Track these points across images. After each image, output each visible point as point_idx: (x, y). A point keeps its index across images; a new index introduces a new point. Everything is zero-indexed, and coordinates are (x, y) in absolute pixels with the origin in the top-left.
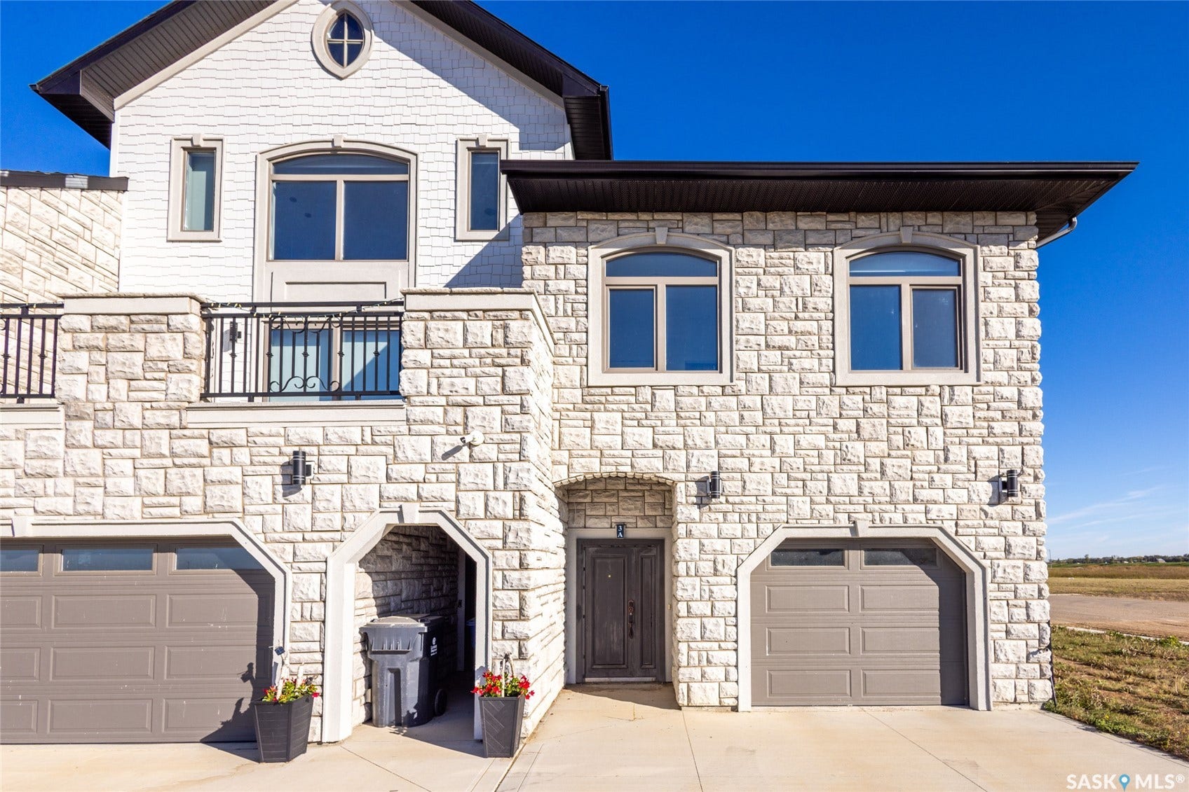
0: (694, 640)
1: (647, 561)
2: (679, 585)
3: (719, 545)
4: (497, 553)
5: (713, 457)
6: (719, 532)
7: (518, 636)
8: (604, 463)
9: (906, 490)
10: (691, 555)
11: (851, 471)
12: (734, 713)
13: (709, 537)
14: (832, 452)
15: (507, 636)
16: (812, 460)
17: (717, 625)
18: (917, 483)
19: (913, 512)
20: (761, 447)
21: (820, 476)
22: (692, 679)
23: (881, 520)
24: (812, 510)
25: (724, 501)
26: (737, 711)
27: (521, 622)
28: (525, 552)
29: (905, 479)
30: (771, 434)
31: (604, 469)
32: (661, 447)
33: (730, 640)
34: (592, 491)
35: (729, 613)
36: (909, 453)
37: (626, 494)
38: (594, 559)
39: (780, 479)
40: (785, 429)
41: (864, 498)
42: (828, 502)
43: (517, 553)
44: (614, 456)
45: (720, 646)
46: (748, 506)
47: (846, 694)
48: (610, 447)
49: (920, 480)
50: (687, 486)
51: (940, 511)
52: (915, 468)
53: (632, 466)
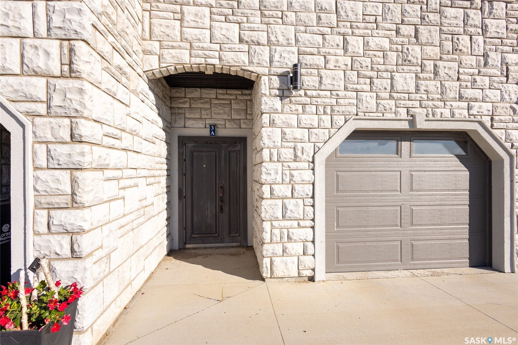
0: (277, 219)
1: (233, 155)
2: (264, 170)
3: (299, 133)
4: (37, 120)
5: (294, 53)
6: (299, 122)
7: (69, 228)
8: (193, 55)
9: (454, 89)
10: (274, 142)
11: (410, 71)
12: (311, 283)
13: (290, 126)
14: (395, 54)
15: (53, 228)
16: (379, 60)
17: (297, 205)
18: (462, 83)
19: (458, 108)
20: (335, 47)
21: (385, 75)
22: (275, 255)
23: (433, 115)
24: (378, 105)
25: (303, 94)
26: (314, 281)
27: (73, 211)
28: (77, 120)
29: (453, 80)
30: (344, 35)
31: (193, 60)
32: (247, 42)
33: (308, 218)
34: (190, 98)
35: (307, 195)
36: (457, 57)
37: (217, 102)
38: (192, 153)
39: (352, 76)
40: (356, 31)
41: (420, 95)
42: (391, 98)
43: (67, 121)
44: (203, 49)
45: (299, 224)
46: (324, 100)
47: (397, 260)
48: (199, 40)
49: (465, 81)
50: (270, 80)
51: (480, 107)
52: (461, 70)
53: (220, 59)
